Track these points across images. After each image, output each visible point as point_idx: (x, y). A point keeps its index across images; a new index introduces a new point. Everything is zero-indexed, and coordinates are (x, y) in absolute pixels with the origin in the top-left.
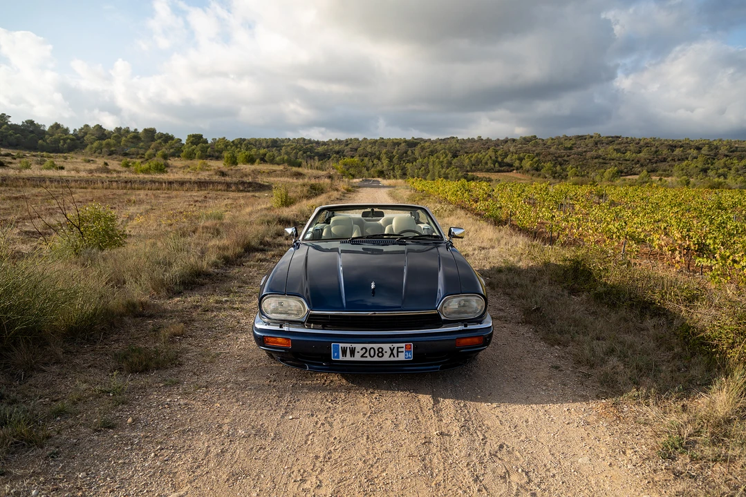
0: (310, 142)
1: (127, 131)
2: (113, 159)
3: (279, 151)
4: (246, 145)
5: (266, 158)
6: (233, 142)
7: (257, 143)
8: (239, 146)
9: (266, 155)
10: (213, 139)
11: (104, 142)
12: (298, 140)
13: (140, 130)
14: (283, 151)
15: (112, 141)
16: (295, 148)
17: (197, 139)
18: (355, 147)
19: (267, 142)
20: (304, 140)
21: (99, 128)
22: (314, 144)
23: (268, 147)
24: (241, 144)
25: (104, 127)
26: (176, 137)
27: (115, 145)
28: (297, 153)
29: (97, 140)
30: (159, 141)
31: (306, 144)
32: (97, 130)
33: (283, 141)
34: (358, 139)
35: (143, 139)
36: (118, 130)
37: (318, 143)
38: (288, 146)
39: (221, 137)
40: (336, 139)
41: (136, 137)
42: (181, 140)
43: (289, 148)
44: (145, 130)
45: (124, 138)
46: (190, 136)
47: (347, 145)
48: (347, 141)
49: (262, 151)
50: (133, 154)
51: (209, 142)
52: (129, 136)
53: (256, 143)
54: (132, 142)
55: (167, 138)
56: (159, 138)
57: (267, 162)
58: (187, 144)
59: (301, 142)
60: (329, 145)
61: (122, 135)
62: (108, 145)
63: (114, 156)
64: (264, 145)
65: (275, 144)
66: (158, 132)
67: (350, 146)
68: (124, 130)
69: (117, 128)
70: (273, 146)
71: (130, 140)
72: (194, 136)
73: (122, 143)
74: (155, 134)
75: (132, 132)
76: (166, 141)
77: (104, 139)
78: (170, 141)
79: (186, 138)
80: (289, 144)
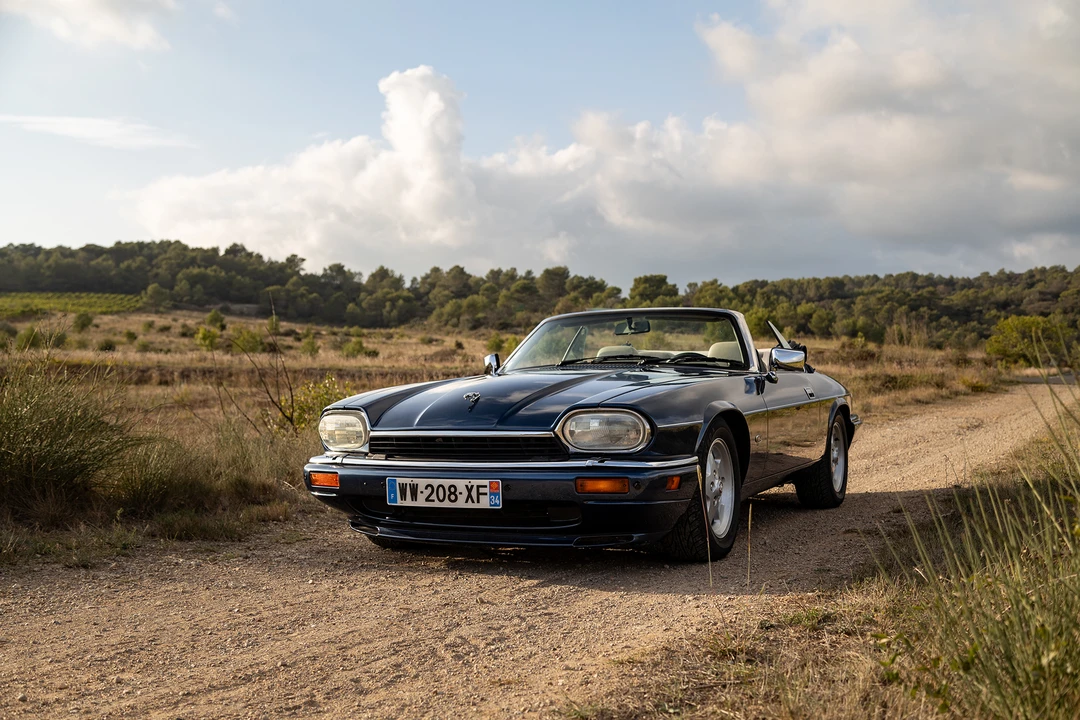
0: (930, 280)
1: (512, 276)
2: (478, 337)
3: (848, 307)
4: (766, 296)
5: (811, 326)
6: (735, 290)
7: (795, 290)
8: (748, 298)
9: (810, 316)
10: (690, 285)
11: (465, 302)
12: (900, 278)
13: (538, 274)
14: (858, 306)
15: (480, 299)
16: (889, 298)
17: (653, 286)
18: (1053, 289)
19: (818, 287)
20: (915, 277)
21: (459, 271)
22: (941, 288)
23: (821, 298)
24: (754, 295)
25: (468, 270)
26: (610, 284)
27: (485, 307)
28: (891, 311)
29: (453, 297)
30: (573, 294)
31: (919, 288)
32: (454, 277)
33: (859, 282)
34: (1063, 270)
35: (541, 292)
36: (495, 274)
37: (951, 283)
38: (873, 293)
39: (709, 279)
40: (1002, 272)
41: (528, 286)
42: (619, 291)
43: (873, 300)
44: (547, 272)
45: (504, 292)
46: (638, 281)
47: (1031, 285)
48: (1031, 274)
49: (803, 308)
50: (519, 326)
51: (682, 293)
52: (513, 287)
53: (791, 291)
54: (519, 300)
55: (591, 288)
56: (575, 288)
57: (813, 333)
58: (632, 298)
59: (906, 282)
60: (980, 286)
61: (501, 286)
62: (473, 307)
63: (482, 330)
64: (811, 293)
65: (838, 290)
66: (572, 275)
67: (1039, 287)
68: (506, 274)
69: (492, 272)
70: (833, 296)
71: (516, 295)
72: (647, 280)
73: (499, 303)
74: (567, 281)
75: (521, 278)
76: (588, 295)
77: (465, 296)
78: (595, 295)
79: (631, 284)
80: (875, 287)
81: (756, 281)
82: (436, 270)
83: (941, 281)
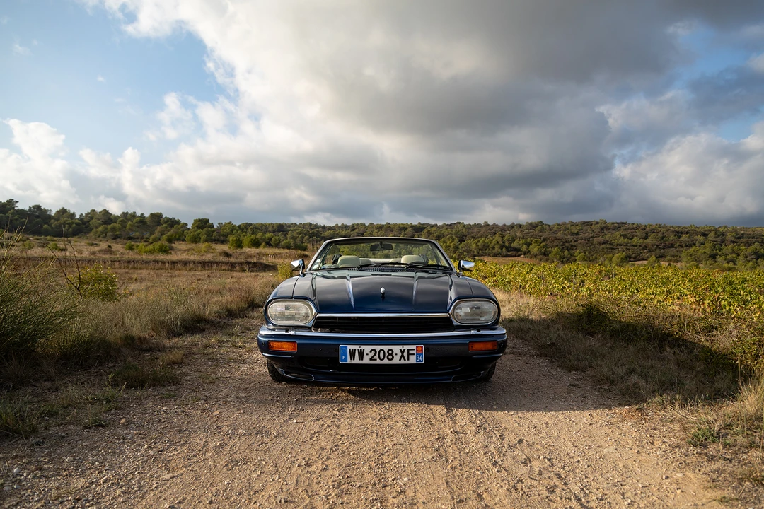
0: (316, 226)
1: (134, 215)
2: (117, 243)
3: (285, 235)
4: (252, 229)
5: (272, 242)
6: (239, 226)
7: (264, 228)
8: (245, 230)
9: (271, 239)
10: (219, 224)
11: (109, 227)
12: (305, 225)
13: (147, 215)
14: (289, 235)
15: (117, 225)
16: (301, 233)
17: (203, 224)
18: (361, 232)
19: (273, 227)
20: (310, 224)
21: (106, 212)
22: (320, 229)
23: (274, 232)
24: (247, 229)
25: (110, 212)
26: (182, 221)
27: (120, 229)
28: (303, 238)
29: (102, 224)
30: (164, 225)
31: (312, 229)
32: (103, 215)
33: (289, 226)
34: (364, 224)
35: (149, 223)
36: (125, 214)
37: (324, 227)
38: (295, 230)
39: (227, 222)
40: (343, 224)
41: (142, 221)
42: (187, 225)
43: (295, 233)
44: (152, 214)
45: (130, 223)
46: (196, 221)
47: (353, 230)
48: (353, 226)
49: (268, 235)
50: (138, 238)
51: (215, 227)
52: (134, 221)
53: (263, 228)
54: (137, 227)
55: (173, 223)
56: (166, 222)
57: (272, 246)
58: (193, 228)
59: (307, 227)
60: (335, 229)
61: (128, 220)
62: (114, 229)
63: (119, 240)
64: (270, 229)
65: (281, 228)
66: (164, 216)
67: (356, 231)
68: (131, 215)
69: (123, 213)
70: (279, 231)
71: (136, 224)
72: (200, 220)
73: (127, 228)
74: (162, 219)
75: (138, 217)
76: (172, 226)
77: (110, 224)
78: (175, 226)
79: (193, 222)
80: (295, 228)
81: (247, 223)
83: (321, 227)
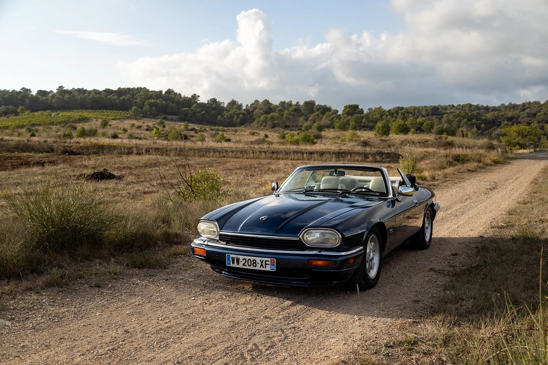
0: (477, 107)
1: (290, 104)
2: (275, 132)
3: (440, 119)
4: (403, 114)
5: (423, 128)
6: (389, 111)
7: (416, 111)
8: (395, 115)
9: (423, 123)
10: (369, 109)
11: (269, 116)
12: (464, 106)
13: (301, 103)
14: (444, 119)
15: (276, 114)
16: (458, 115)
17: (353, 110)
18: (534, 112)
19: (427, 110)
20: (471, 106)
21: (267, 102)
22: (482, 111)
23: (428, 115)
24: (397, 114)
25: (270, 102)
26: (334, 108)
27: (278, 118)
28: (460, 121)
29: (264, 114)
30: (317, 113)
31: (472, 111)
32: (264, 105)
33: (445, 108)
34: (539, 103)
35: (303, 111)
36: (283, 103)
37: (487, 109)
38: (451, 113)
39: (377, 106)
40: (511, 104)
41: (297, 109)
42: (337, 111)
43: (451, 116)
44: (306, 103)
45: (286, 111)
46: (346, 107)
47: (524, 110)
48: (524, 105)
49: (420, 120)
50: (293, 127)
51: (365, 112)
52: (290, 109)
53: (414, 112)
54: (293, 115)
55: (325, 110)
56: (318, 110)
57: (423, 131)
58: (343, 114)
59: (467, 108)
60: (500, 110)
61: (285, 109)
62: (273, 118)
63: (277, 128)
64: (423, 113)
65: (436, 112)
66: (316, 104)
67: (528, 111)
68: (287, 104)
69: (281, 102)
70: (433, 114)
71: (292, 113)
72: (350, 107)
73: (284, 117)
74: (314, 107)
75: (294, 105)
76: (323, 113)
77: (269, 113)
78: (327, 113)
79: (343, 109)
80: (452, 110)
81: (399, 107)
82: (257, 101)
83: (483, 107)
